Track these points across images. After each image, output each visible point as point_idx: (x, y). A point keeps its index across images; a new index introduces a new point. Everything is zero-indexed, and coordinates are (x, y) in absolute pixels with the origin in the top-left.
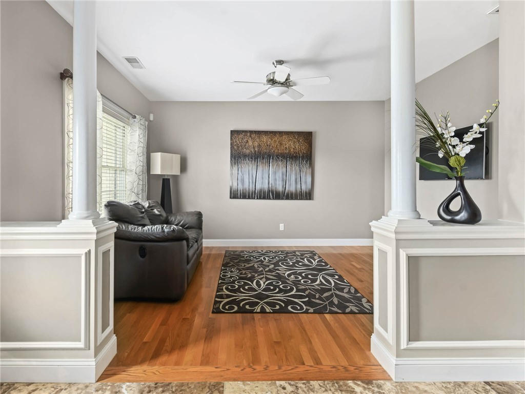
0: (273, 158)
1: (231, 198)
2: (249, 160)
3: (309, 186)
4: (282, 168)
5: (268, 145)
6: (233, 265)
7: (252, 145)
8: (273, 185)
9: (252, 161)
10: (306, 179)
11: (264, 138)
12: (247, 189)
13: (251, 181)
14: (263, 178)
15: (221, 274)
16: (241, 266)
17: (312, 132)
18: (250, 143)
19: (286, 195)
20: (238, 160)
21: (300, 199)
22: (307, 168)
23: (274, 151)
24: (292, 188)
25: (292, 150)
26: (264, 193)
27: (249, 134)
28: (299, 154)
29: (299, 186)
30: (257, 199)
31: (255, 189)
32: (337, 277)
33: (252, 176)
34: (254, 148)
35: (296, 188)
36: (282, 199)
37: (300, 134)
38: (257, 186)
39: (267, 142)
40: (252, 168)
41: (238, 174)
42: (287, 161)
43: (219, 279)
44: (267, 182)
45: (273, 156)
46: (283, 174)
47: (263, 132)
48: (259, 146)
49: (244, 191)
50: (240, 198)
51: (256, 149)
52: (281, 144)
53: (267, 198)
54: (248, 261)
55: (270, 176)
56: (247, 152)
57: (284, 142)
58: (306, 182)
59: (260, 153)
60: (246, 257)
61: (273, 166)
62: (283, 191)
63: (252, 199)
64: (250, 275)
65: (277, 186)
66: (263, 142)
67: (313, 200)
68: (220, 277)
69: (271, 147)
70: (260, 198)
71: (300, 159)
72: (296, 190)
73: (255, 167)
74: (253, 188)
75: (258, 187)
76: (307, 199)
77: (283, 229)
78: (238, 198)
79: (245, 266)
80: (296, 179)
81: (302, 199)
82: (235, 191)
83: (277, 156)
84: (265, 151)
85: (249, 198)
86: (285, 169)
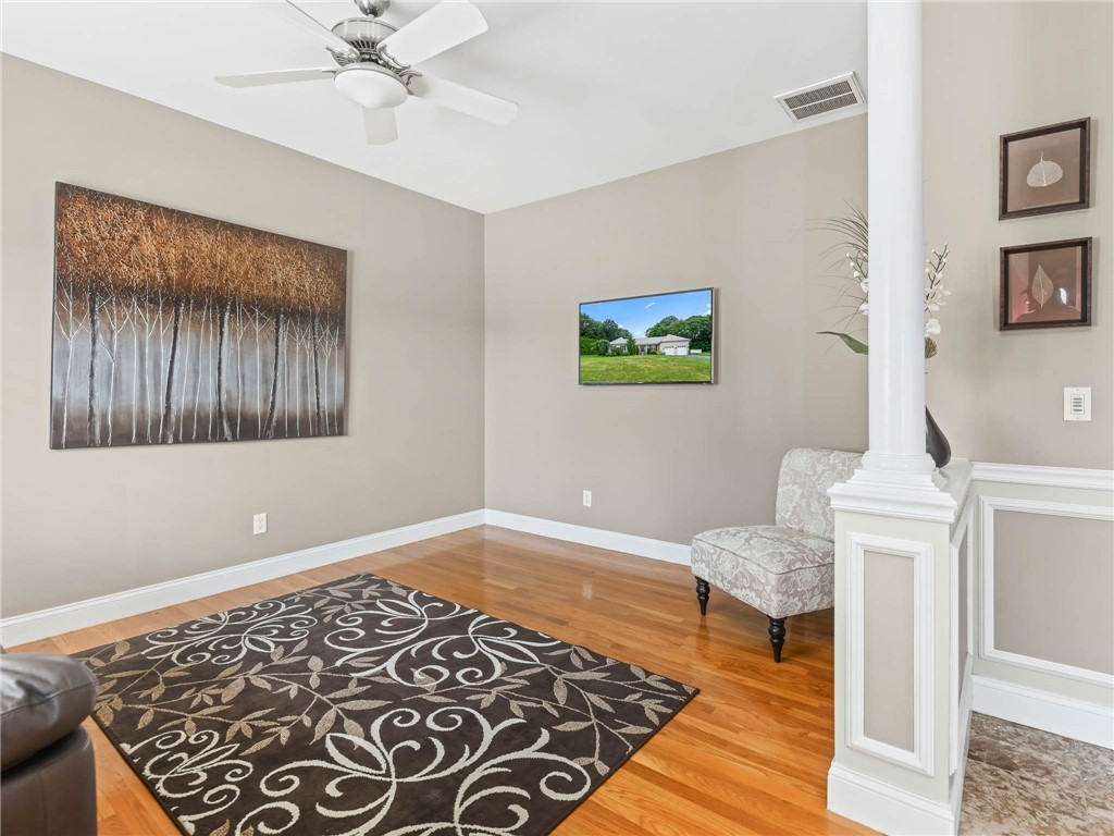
0: (233, 311)
1: (56, 445)
2: (141, 306)
3: (338, 399)
4: (264, 342)
5: (215, 266)
6: (160, 718)
7: (153, 253)
8: (234, 395)
9: (153, 312)
10: (331, 378)
11: (204, 242)
12: (135, 410)
13: (149, 381)
14: (196, 373)
15: (150, 786)
16: (203, 705)
17: (345, 251)
18: (148, 245)
19: (274, 424)
20: (93, 301)
21: (314, 436)
22: (333, 348)
23: (237, 289)
24: (291, 402)
25: (293, 293)
26: (203, 420)
27: (141, 214)
28: (312, 305)
29: (311, 398)
30: (176, 441)
31: (168, 408)
32: (513, 632)
33: (157, 365)
34: (163, 266)
35: (304, 403)
36: (264, 437)
37: (315, 249)
38: (173, 399)
39: (212, 256)
40: (156, 336)
41: (93, 353)
42: (278, 322)
43: (173, 818)
44: (211, 383)
45: (233, 304)
46: (265, 364)
47: (196, 217)
48: (184, 263)
49: (122, 418)
50: (104, 444)
51: (173, 273)
52: (259, 269)
53: (214, 436)
54: (204, 675)
55: (224, 366)
56: (137, 276)
57: (268, 265)
58: (331, 388)
59: (188, 289)
60: (182, 658)
61: (233, 334)
62: (264, 413)
63: (155, 442)
64: (284, 734)
65: (247, 401)
66: (199, 251)
67: (347, 435)
68: (163, 803)
69: (226, 274)
70: (188, 440)
71: (317, 320)
72: (305, 411)
73: (165, 332)
74: (157, 405)
75: (180, 402)
76: (333, 434)
77: (264, 530)
78: (92, 444)
79: (217, 699)
80: (304, 378)
81: (319, 435)
82: (79, 419)
83: (247, 304)
84: (206, 282)
85: (142, 441)
86: (271, 347)
